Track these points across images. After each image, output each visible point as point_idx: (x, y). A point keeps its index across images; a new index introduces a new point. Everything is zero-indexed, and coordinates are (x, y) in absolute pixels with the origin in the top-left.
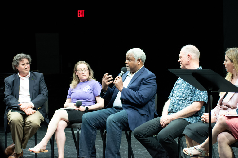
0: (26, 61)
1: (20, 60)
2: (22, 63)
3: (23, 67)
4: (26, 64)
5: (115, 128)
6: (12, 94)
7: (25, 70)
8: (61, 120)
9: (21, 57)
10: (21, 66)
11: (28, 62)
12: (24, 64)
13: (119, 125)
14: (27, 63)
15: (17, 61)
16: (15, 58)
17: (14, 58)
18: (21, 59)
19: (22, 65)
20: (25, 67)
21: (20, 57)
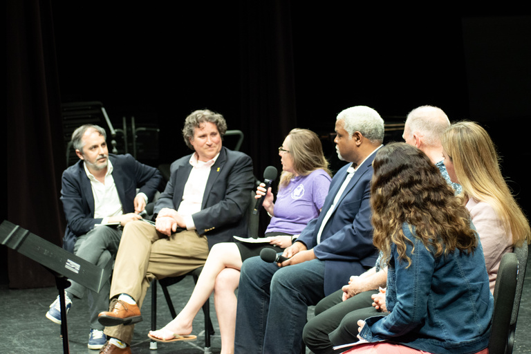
0: (209, 127)
1: (197, 124)
2: (201, 133)
3: (202, 141)
4: (209, 136)
5: (285, 300)
6: (171, 196)
7: (206, 149)
8: (226, 267)
9: (199, 118)
10: (199, 139)
11: (215, 130)
12: (204, 136)
13: (296, 292)
14: (213, 134)
15: (190, 126)
16: (189, 119)
17: (187, 120)
18: (198, 122)
19: (200, 137)
20: (207, 143)
21: (197, 119)
